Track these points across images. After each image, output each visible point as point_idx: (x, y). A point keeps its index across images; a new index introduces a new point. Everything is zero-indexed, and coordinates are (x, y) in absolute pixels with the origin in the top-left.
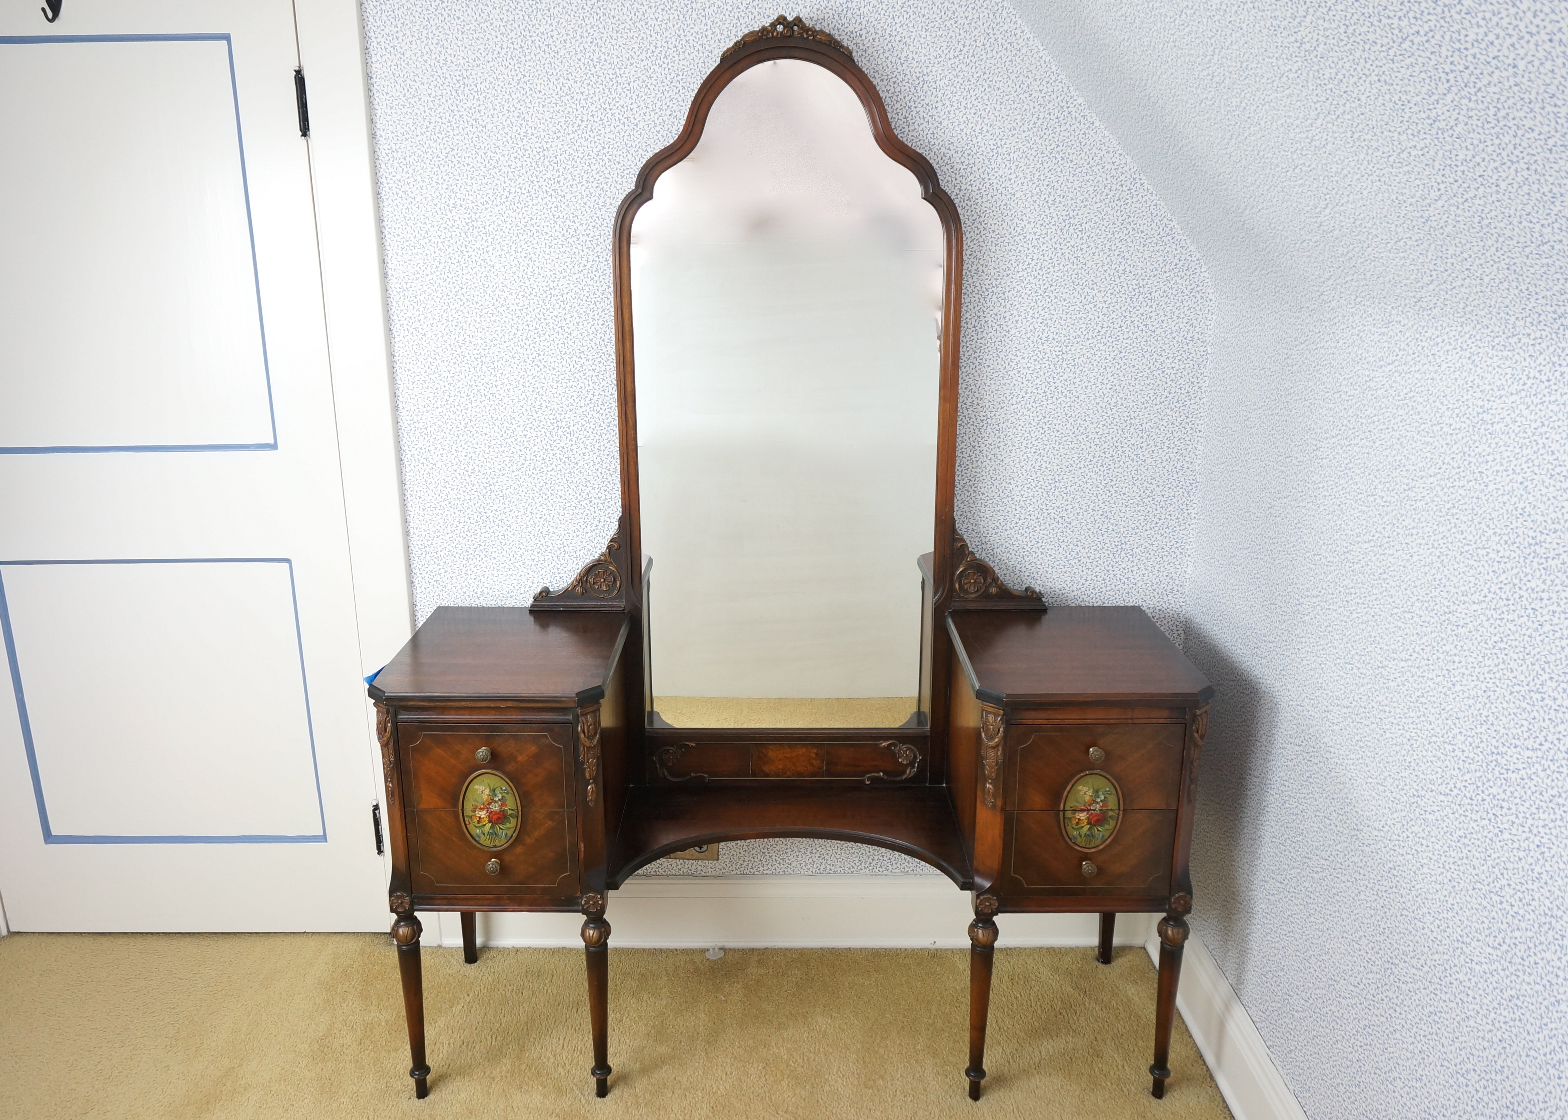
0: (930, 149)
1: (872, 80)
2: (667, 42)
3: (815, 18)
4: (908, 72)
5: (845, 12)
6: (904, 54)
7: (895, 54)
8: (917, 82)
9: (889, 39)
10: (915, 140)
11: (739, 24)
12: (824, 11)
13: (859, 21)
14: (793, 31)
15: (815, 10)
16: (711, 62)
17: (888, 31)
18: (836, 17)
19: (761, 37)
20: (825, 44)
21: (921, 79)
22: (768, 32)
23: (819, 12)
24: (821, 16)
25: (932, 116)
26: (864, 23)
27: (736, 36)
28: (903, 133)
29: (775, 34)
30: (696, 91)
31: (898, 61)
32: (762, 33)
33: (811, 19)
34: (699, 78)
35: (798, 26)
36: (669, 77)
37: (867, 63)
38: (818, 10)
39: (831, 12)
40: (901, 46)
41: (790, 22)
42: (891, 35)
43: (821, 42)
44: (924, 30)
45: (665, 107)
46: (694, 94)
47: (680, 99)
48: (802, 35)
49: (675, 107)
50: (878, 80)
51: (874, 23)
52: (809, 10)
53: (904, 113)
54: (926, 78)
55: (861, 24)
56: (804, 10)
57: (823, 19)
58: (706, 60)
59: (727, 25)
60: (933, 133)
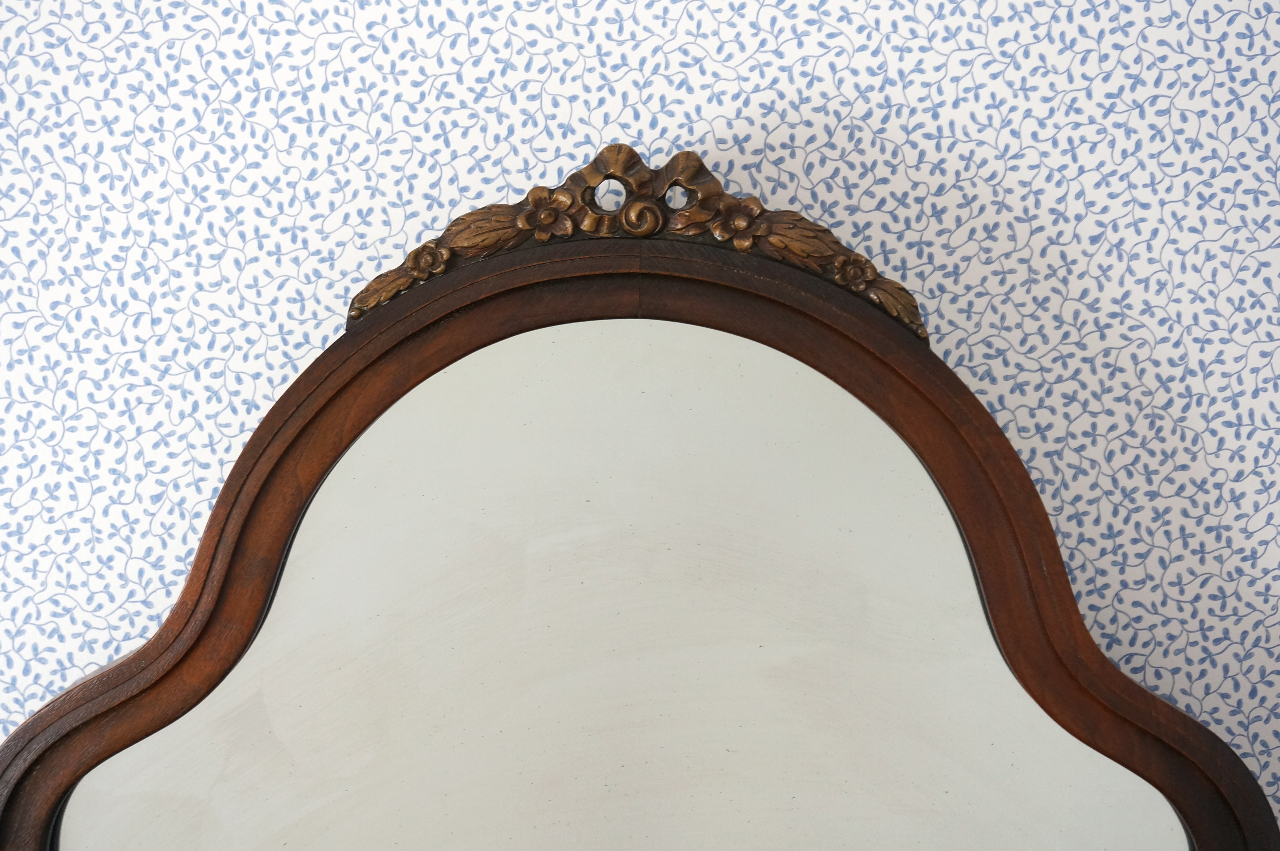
0: (1208, 656)
1: (973, 384)
2: (149, 216)
3: (757, 142)
4: (1125, 361)
5: (875, 122)
6: (1113, 290)
7: (1075, 287)
8: (1161, 398)
9: (1052, 232)
10: (1149, 619)
11: (445, 156)
12: (793, 116)
13: (932, 157)
14: (667, 213)
15: (753, 111)
16: (327, 297)
17: (1049, 200)
18: (841, 138)
19: (524, 236)
20: (806, 270)
21: (1177, 387)
22: (557, 214)
23: (773, 120)
24: (781, 136)
25: (1216, 531)
26: (953, 164)
27: (432, 201)
28: (1100, 592)
29: (586, 225)
30: (266, 407)
31: (1086, 315)
32: (531, 218)
33: (740, 142)
34: (276, 358)
35: (690, 194)
36: (154, 352)
37: (960, 319)
38: (768, 109)
39: (819, 120)
40: (1101, 258)
41: (657, 173)
42: (1058, 216)
43: (784, 262)
44: (1194, 200)
45: (134, 467)
46: (254, 421)
47: (199, 438)
48: (707, 232)
49: (176, 468)
50: (1004, 387)
51: (998, 166)
52: (730, 108)
53: (1107, 518)
54: (1196, 384)
55: (939, 167)
56: (710, 110)
57: (789, 146)
58: (307, 291)
59: (397, 159)
60: (1221, 596)
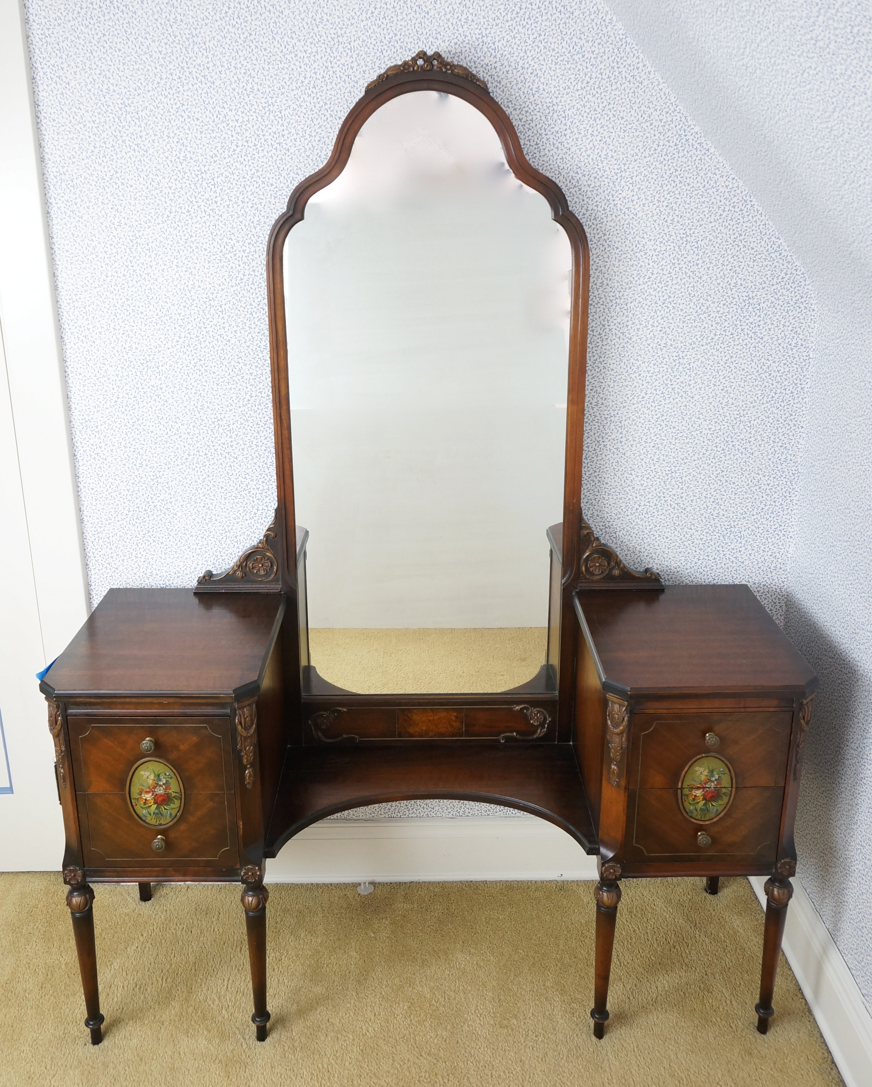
0: (560, 173)
1: (505, 109)
2: (315, 73)
3: (453, 52)
4: (539, 102)
5: (480, 46)
6: (536, 85)
7: (527, 85)
8: (547, 111)
9: (521, 72)
10: (546, 164)
11: (382, 57)
12: (461, 45)
13: (494, 54)
14: (433, 65)
15: (452, 44)
16: (356, 91)
17: (520, 64)
18: (473, 50)
19: (402, 71)
20: (463, 77)
21: (551, 109)
22: (409, 66)
23: (457, 46)
24: (459, 50)
25: (561, 143)
26: (498, 56)
27: (380, 68)
28: (535, 158)
29: (416, 68)
30: (343, 119)
31: (530, 91)
32: (404, 67)
33: (450, 52)
34: (345, 106)
35: (438, 61)
36: (317, 106)
37: (501, 93)
38: (456, 44)
39: (468, 46)
40: (533, 78)
41: (430, 57)
42: (523, 68)
43: (458, 76)
44: (554, 63)
45: (314, 134)
46: (341, 122)
47: (328, 126)
48: (441, 69)
49: (323, 133)
50: (512, 109)
51: (508, 56)
52: (447, 44)
53: (536, 140)
54: (555, 108)
55: (495, 57)
56: (442, 44)
57: (461, 52)
58: (352, 90)
59: (371, 58)
60: (562, 158)
